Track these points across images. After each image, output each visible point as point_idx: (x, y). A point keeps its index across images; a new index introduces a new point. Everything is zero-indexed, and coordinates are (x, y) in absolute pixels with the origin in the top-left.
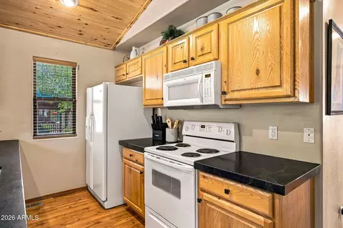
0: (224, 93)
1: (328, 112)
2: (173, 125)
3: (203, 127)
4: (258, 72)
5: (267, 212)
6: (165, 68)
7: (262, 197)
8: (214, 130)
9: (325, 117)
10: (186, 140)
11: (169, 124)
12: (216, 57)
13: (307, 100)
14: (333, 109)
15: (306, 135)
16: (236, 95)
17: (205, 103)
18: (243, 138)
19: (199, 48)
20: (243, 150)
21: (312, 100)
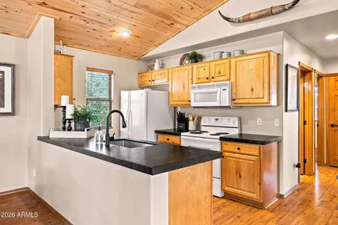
0: (234, 100)
1: (286, 111)
2: (193, 119)
3: (217, 120)
4: (252, 90)
5: (257, 154)
6: (190, 81)
7: (255, 148)
8: (224, 121)
9: (284, 113)
10: (203, 129)
11: (191, 118)
12: (228, 78)
13: (276, 105)
14: (288, 109)
15: (275, 122)
16: (240, 101)
17: (222, 105)
18: (243, 126)
19: (217, 72)
20: (243, 133)
21: (278, 104)
